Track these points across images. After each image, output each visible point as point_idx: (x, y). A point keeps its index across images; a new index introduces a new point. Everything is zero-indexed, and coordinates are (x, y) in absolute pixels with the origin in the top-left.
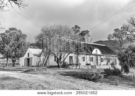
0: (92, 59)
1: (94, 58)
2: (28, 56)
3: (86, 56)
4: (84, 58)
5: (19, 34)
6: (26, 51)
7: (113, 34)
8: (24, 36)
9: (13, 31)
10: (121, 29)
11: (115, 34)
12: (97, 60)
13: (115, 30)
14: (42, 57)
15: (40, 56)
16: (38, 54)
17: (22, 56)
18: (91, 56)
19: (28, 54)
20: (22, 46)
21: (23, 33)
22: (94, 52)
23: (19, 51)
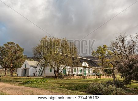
0: (81, 71)
1: (83, 70)
2: (25, 67)
3: (77, 68)
4: (75, 70)
5: (17, 48)
6: (23, 63)
7: (96, 51)
8: (22, 50)
9: (11, 45)
10: (103, 47)
11: (98, 51)
12: (85, 71)
13: (98, 48)
14: (38, 68)
15: (37, 67)
16: (34, 65)
17: (19, 66)
18: (81, 68)
19: (25, 65)
20: (19, 58)
21: (20, 47)
22: (83, 64)
23: (17, 63)
